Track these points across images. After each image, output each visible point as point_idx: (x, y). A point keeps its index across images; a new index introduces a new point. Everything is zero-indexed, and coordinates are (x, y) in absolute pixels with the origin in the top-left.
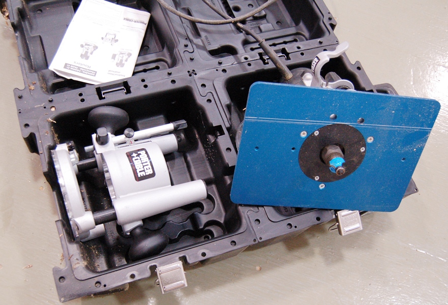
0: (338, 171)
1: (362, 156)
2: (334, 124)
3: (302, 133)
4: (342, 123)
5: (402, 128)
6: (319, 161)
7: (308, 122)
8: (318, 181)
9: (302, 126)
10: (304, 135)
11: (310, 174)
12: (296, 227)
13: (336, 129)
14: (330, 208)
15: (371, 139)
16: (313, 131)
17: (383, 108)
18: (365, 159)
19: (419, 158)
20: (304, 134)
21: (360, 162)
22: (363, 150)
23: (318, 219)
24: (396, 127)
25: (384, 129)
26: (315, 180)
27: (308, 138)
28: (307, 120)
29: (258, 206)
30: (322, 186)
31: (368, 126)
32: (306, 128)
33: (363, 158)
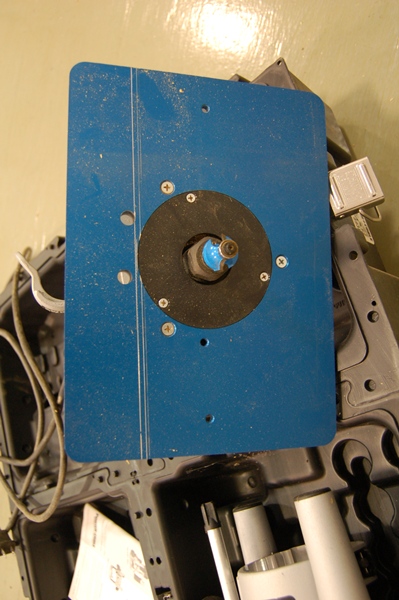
0: (228, 254)
1: (205, 196)
2: (140, 272)
3: (166, 333)
4: (136, 255)
5: (135, 129)
6: (225, 282)
7: (140, 327)
8: (270, 273)
9: (149, 338)
10: (170, 329)
11: (257, 295)
12: (374, 303)
13: (151, 266)
14: (329, 234)
15: (167, 187)
16: (159, 312)
17: (95, 179)
18: (211, 189)
19: (198, 77)
20: (168, 329)
21: (220, 197)
22: (191, 198)
23: (353, 255)
24: (134, 142)
25: (140, 166)
26: (268, 281)
27: (175, 319)
28: (135, 331)
29: (339, 383)
30: (282, 262)
31: (137, 199)
32: (155, 328)
33: (210, 193)
